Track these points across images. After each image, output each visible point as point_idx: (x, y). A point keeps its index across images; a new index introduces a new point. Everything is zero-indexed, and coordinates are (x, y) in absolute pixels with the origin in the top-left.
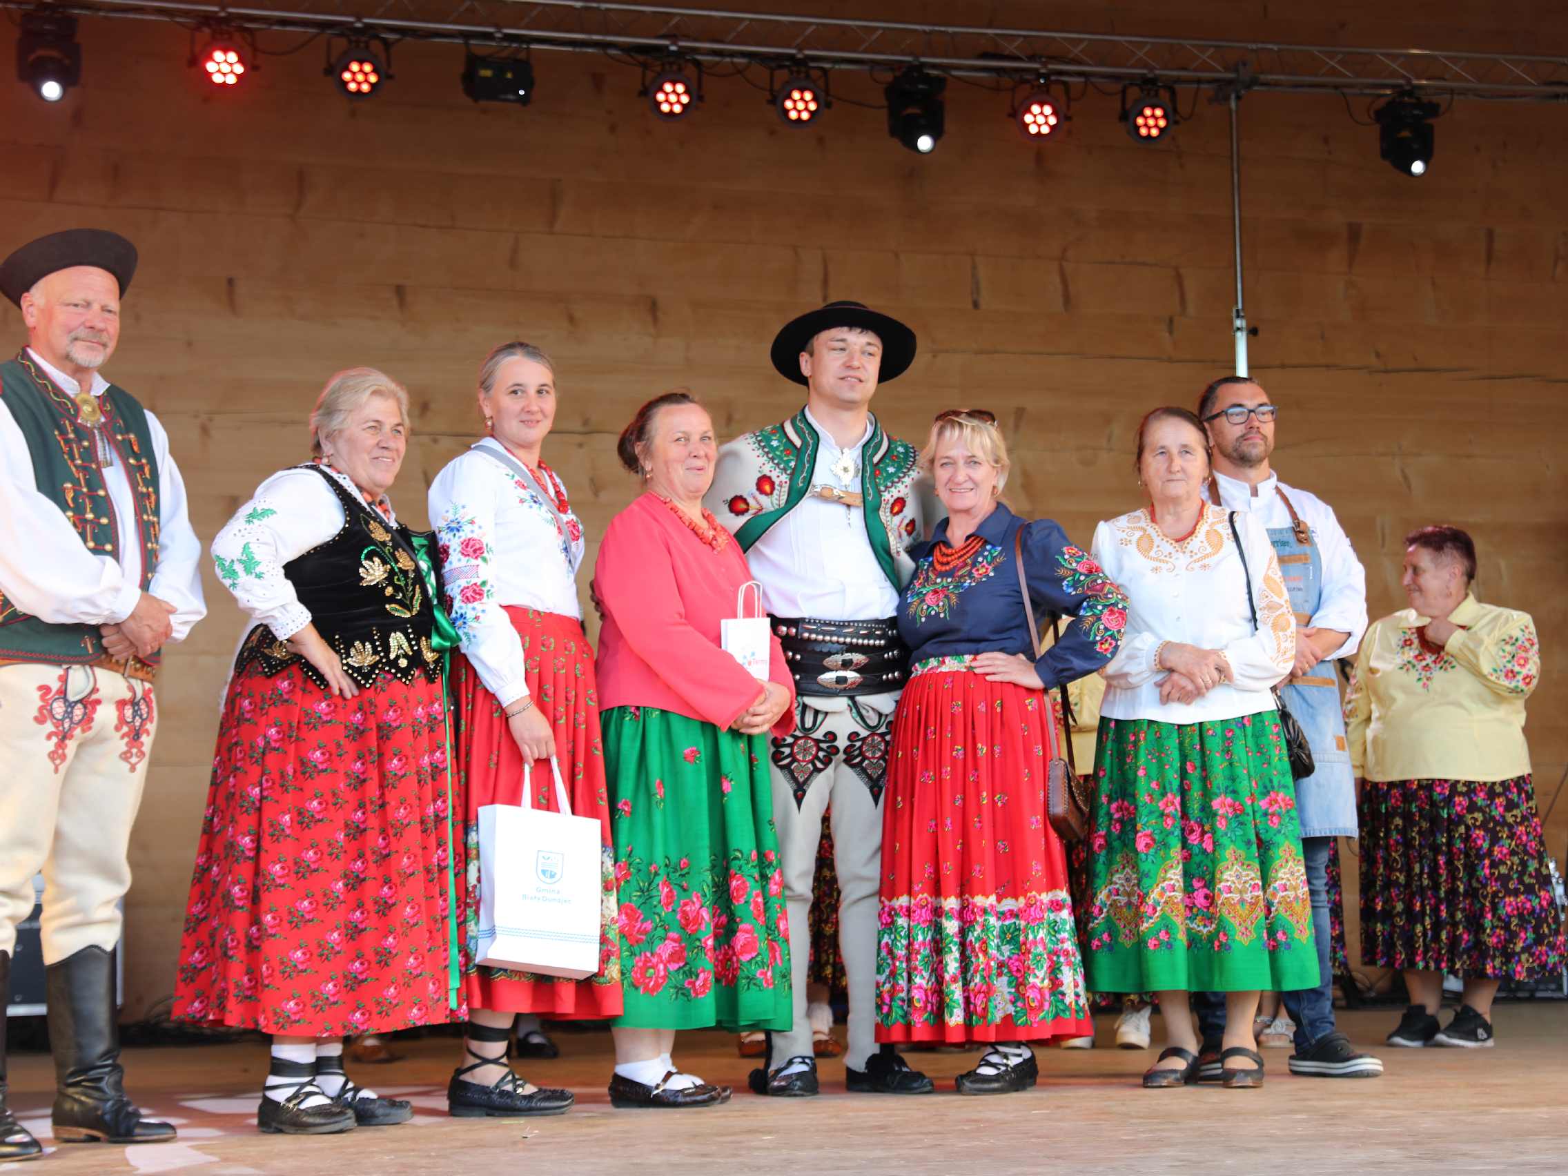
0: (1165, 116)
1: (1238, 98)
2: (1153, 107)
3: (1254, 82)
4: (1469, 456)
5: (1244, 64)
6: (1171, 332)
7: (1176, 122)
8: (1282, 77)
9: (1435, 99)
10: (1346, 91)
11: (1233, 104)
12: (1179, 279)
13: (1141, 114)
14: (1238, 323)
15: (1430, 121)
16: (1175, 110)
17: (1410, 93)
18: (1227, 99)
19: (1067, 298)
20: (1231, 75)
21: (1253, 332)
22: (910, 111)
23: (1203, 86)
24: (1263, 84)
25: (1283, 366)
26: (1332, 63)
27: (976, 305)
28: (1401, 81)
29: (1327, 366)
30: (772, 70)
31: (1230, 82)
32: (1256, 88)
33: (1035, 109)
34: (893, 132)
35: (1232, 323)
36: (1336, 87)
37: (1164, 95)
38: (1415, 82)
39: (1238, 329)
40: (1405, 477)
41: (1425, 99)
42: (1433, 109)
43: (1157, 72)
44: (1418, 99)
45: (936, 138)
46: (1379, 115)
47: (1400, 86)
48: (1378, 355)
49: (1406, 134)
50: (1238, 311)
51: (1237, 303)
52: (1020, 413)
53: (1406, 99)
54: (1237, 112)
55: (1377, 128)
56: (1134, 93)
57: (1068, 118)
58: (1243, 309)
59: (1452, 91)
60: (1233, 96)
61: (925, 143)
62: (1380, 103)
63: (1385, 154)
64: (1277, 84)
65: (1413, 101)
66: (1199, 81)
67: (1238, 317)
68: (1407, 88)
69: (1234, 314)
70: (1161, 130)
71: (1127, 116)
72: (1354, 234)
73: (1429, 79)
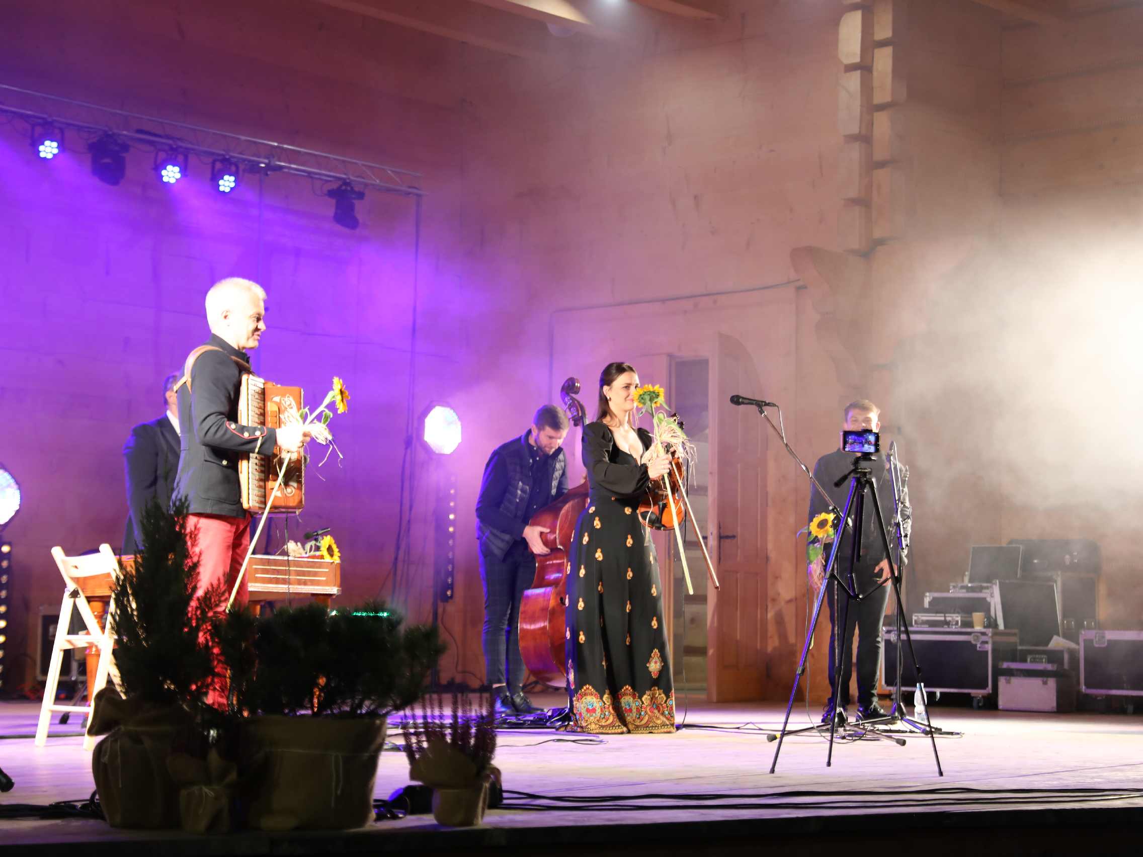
0: (234, 181)
2: (229, 175)
7: (238, 185)
9: (361, 189)
10: (315, 177)
13: (222, 178)
16: (238, 178)
17: (350, 183)
22: (106, 160)
27: (108, 273)
28: (345, 176)
30: (33, 126)
33: (169, 168)
34: (96, 172)
37: (233, 168)
38: (352, 178)
41: (356, 189)
42: (358, 194)
43: (230, 154)
44: (352, 188)
46: (331, 193)
47: (344, 179)
53: (347, 187)
56: (218, 165)
57: (186, 175)
59: (366, 185)
62: (334, 186)
65: (349, 188)
66: (247, 161)
68: (348, 181)
70: (231, 189)
73: (358, 177)
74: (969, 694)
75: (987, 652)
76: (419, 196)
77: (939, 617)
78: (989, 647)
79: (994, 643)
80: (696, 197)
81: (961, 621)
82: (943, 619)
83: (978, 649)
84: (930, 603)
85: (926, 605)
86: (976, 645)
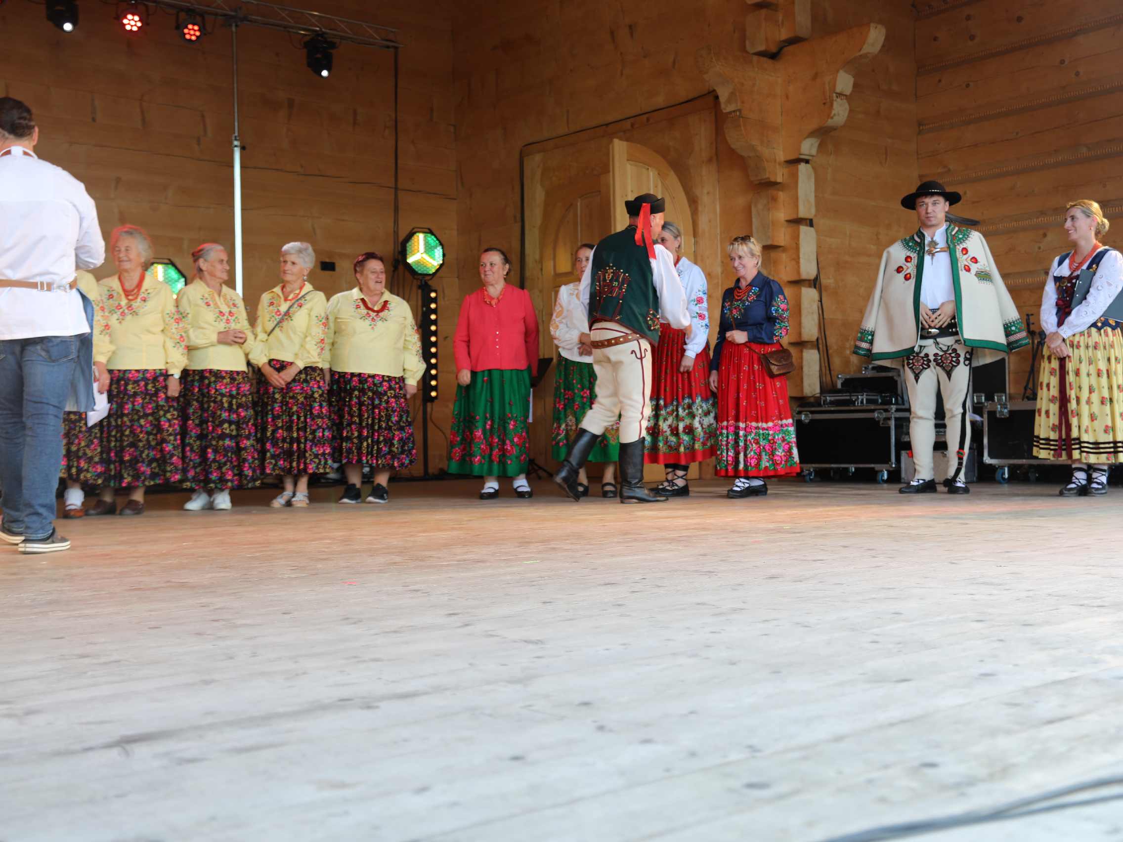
0: (199, 30)
1: (237, 26)
2: (194, 24)
3: (245, 19)
4: (343, 220)
5: (240, 8)
6: (199, 143)
7: (205, 34)
8: (259, 18)
9: (335, 40)
10: (291, 30)
11: (234, 29)
12: (203, 116)
13: (186, 27)
14: (236, 143)
15: (331, 51)
16: (204, 28)
17: (322, 34)
18: (230, 25)
19: (144, 120)
20: (233, 13)
21: (243, 148)
22: (59, 8)
23: (220, 18)
24: (250, 21)
25: (255, 168)
26: (284, 15)
27: (94, 120)
28: (318, 29)
29: (277, 170)
31: (232, 17)
32: (245, 22)
33: (130, 17)
34: (50, 18)
35: (231, 143)
36: (285, 27)
37: (198, 19)
38: (323, 30)
39: (236, 146)
40: (314, 229)
41: (329, 40)
42: (333, 45)
43: (197, 6)
44: (326, 39)
45: (74, 24)
46: (306, 45)
47: (316, 31)
48: (302, 167)
49: (319, 56)
50: (236, 137)
51: (234, 133)
52: (118, 180)
53: (320, 38)
54: (236, 33)
55: (305, 50)
56: (183, 15)
57: (148, 24)
58: (239, 136)
59: (342, 38)
60: (234, 25)
61: (68, 27)
62: (308, 38)
63: (309, 65)
64: (256, 21)
65: (322, 39)
66: (216, 14)
67: (236, 140)
68: (320, 32)
69: (233, 138)
70: (197, 37)
71: (180, 27)
72: (291, 104)
73: (330, 30)
74: (873, 468)
75: (889, 428)
76: (396, 48)
77: (845, 397)
78: (892, 424)
79: (896, 419)
80: (630, 27)
81: (867, 399)
82: (848, 398)
83: (881, 425)
84: (842, 384)
85: (839, 386)
86: (879, 422)
